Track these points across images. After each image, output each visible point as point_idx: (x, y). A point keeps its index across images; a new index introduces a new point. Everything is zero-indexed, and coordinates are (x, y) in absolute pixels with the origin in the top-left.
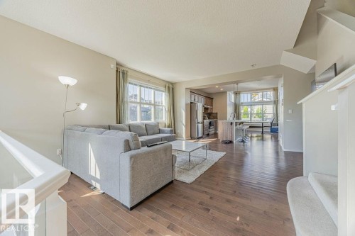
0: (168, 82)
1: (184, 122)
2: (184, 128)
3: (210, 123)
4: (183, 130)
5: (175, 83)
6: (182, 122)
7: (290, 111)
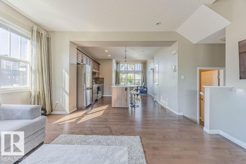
0: (36, 24)
1: (67, 89)
2: (67, 98)
3: (98, 89)
4: (64, 99)
5: (53, 32)
6: (64, 89)
7: (183, 77)
